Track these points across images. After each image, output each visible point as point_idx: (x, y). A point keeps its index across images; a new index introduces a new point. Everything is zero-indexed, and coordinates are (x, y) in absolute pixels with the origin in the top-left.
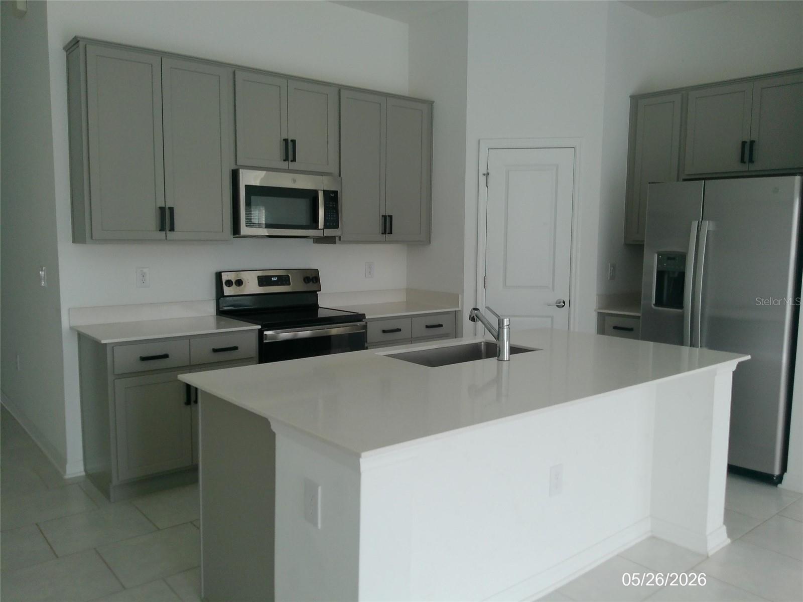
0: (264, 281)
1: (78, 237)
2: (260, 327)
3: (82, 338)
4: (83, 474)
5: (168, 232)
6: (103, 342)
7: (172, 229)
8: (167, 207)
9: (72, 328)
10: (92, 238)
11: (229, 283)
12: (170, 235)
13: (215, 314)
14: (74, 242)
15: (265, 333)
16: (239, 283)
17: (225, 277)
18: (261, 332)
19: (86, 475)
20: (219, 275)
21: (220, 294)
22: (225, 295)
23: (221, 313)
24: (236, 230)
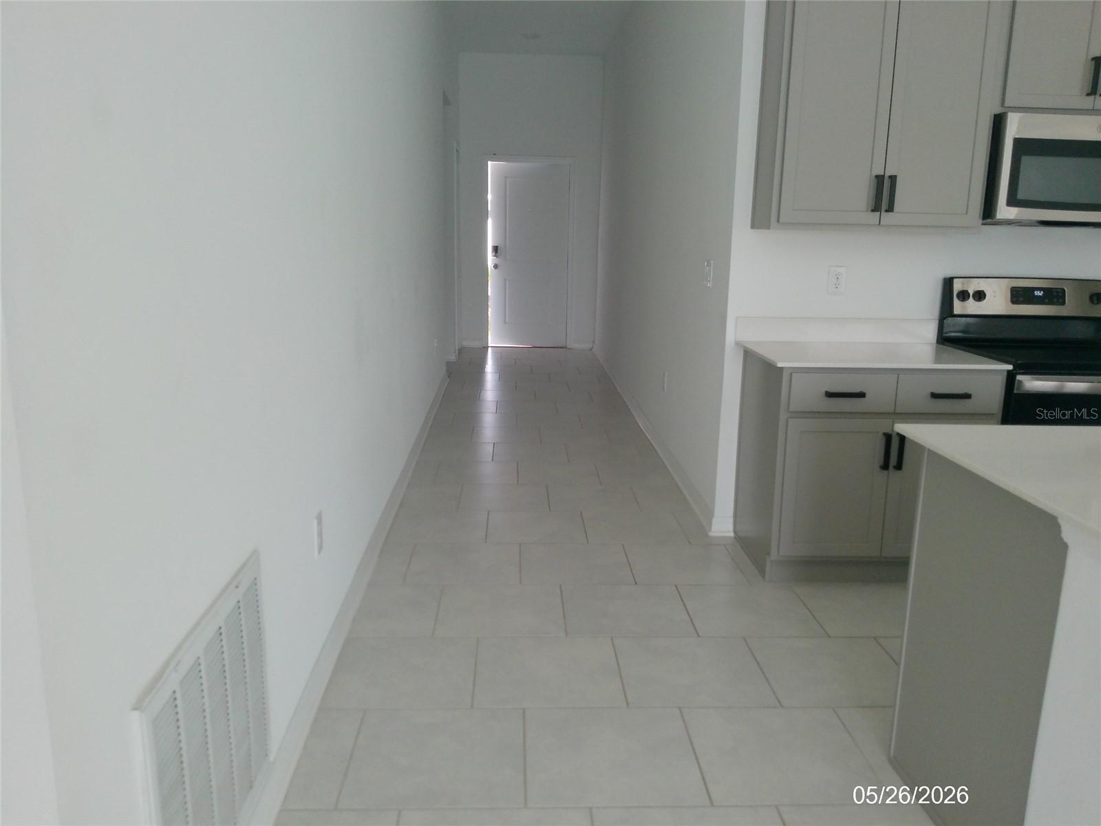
0: (1020, 295)
1: (760, 220)
2: (1010, 367)
3: (749, 356)
4: (732, 534)
5: (883, 214)
6: (780, 365)
7: (890, 209)
8: (888, 174)
9: (738, 344)
10: (778, 221)
11: (964, 295)
12: (887, 218)
13: (935, 341)
14: (753, 226)
15: (1019, 377)
16: (980, 296)
17: (958, 286)
18: (1011, 377)
19: (735, 537)
20: (948, 283)
21: (946, 310)
22: (955, 313)
23: (944, 340)
24: (988, 211)
